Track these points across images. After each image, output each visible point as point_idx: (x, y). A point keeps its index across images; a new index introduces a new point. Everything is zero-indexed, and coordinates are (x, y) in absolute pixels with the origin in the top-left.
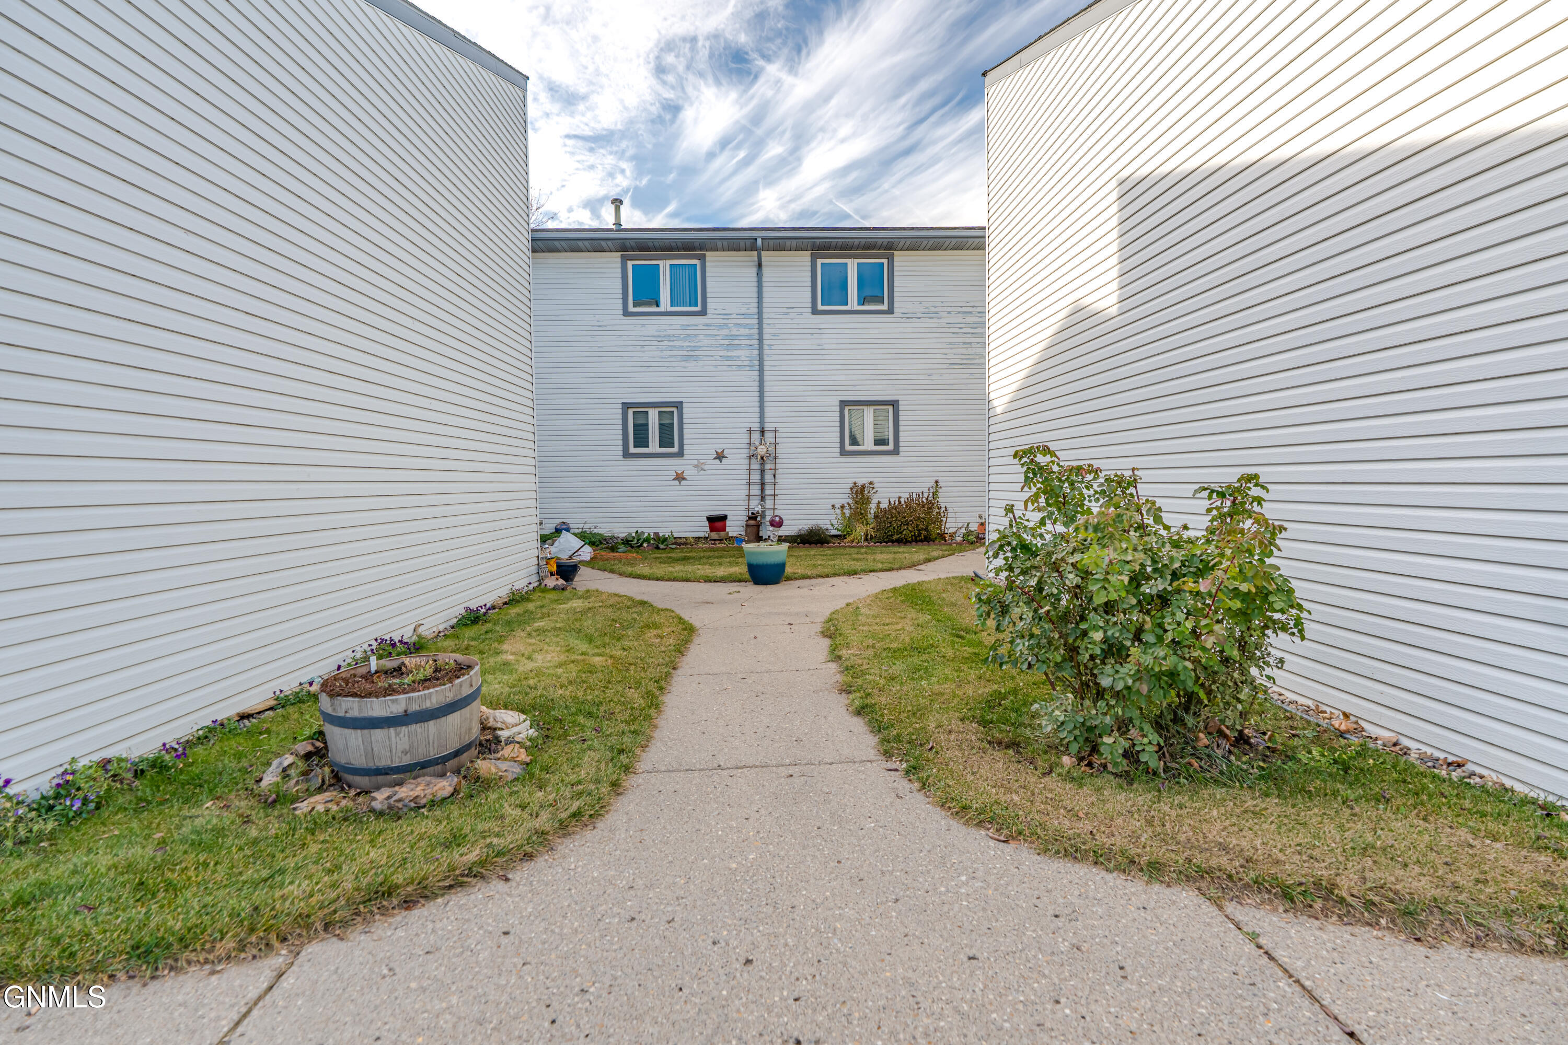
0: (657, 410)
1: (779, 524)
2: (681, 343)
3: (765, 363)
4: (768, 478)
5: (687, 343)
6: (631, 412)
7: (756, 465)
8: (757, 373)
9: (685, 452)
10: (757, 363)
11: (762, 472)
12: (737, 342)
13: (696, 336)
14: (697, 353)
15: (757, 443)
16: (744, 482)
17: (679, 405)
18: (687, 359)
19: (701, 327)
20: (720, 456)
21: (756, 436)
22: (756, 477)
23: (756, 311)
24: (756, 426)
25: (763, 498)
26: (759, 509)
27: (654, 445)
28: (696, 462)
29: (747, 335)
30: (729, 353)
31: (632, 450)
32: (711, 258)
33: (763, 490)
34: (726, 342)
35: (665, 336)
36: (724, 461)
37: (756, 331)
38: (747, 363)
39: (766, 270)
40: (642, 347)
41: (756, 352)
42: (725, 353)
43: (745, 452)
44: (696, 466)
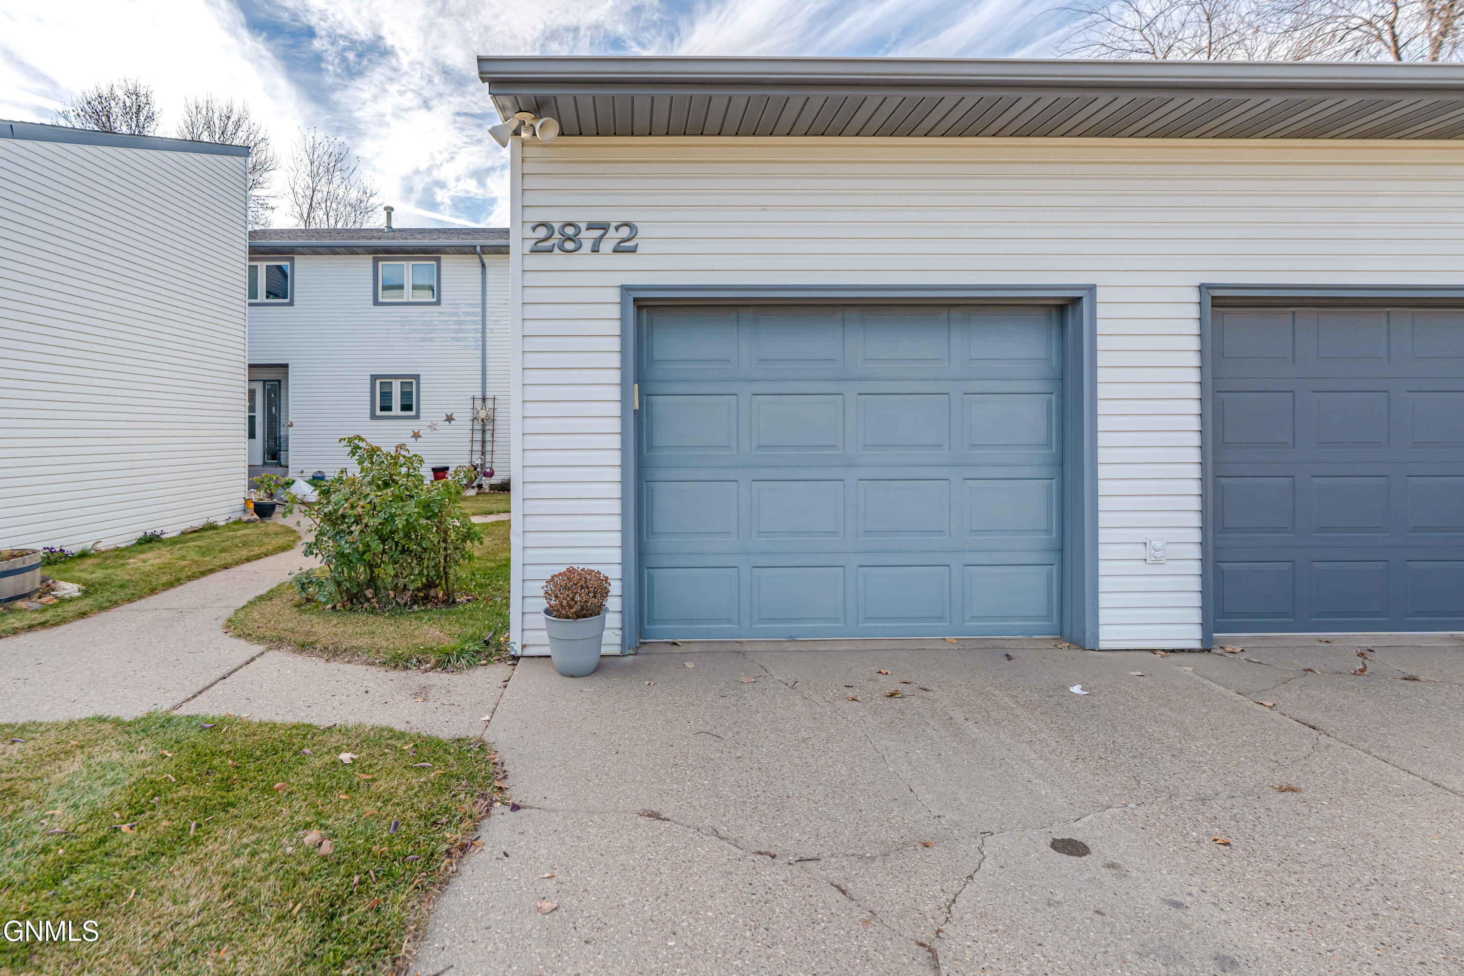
0: (399, 381)
1: (491, 475)
2: (419, 327)
3: (487, 343)
4: (488, 437)
5: (424, 327)
6: (378, 382)
7: (478, 426)
8: (480, 352)
9: (421, 415)
10: (480, 343)
11: (484, 431)
12: (465, 327)
13: (432, 321)
14: (432, 335)
15: (479, 408)
16: (468, 440)
17: (417, 377)
18: (425, 339)
19: (436, 314)
20: (449, 419)
21: (479, 403)
22: (478, 436)
23: (480, 302)
24: (479, 395)
25: (483, 453)
26: (479, 462)
27: (396, 410)
28: (429, 424)
29: (473, 321)
30: (459, 335)
31: (379, 413)
32: (445, 260)
33: (483, 446)
34: (456, 327)
35: (406, 321)
36: (453, 422)
37: (480, 318)
38: (472, 343)
39: (489, 271)
40: (388, 330)
41: (480, 335)
42: (455, 335)
43: (470, 415)
44: (430, 426)
